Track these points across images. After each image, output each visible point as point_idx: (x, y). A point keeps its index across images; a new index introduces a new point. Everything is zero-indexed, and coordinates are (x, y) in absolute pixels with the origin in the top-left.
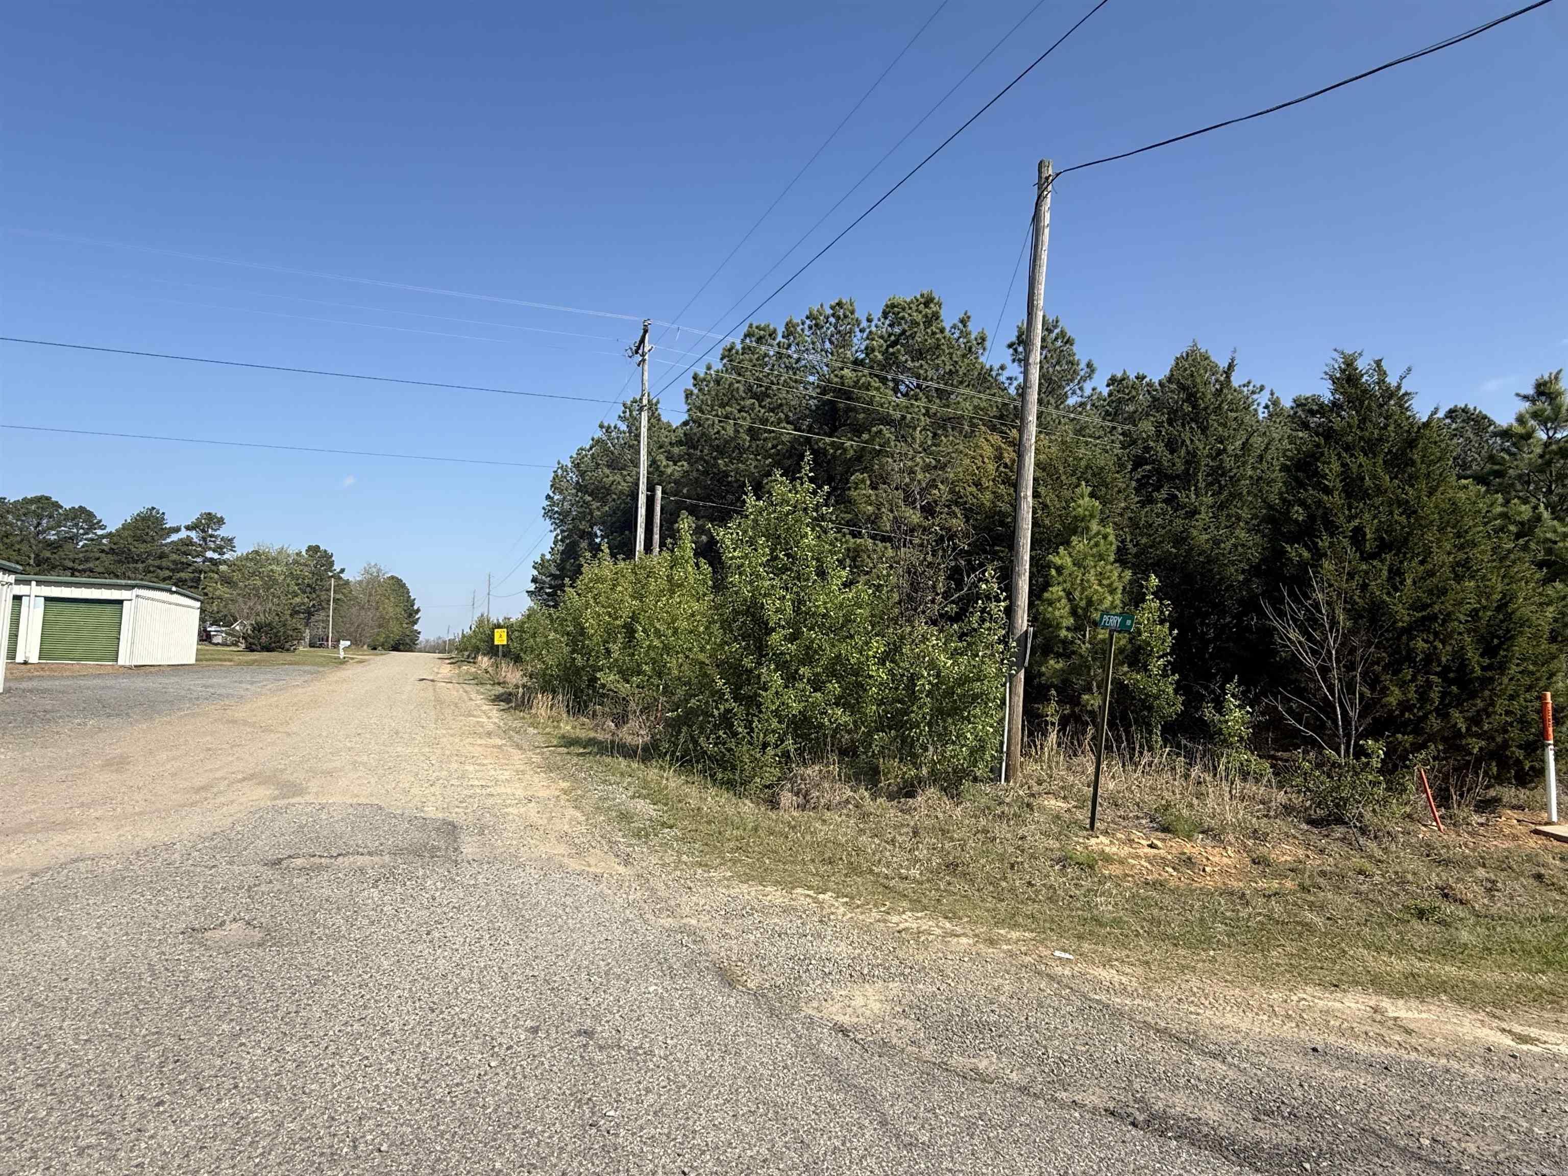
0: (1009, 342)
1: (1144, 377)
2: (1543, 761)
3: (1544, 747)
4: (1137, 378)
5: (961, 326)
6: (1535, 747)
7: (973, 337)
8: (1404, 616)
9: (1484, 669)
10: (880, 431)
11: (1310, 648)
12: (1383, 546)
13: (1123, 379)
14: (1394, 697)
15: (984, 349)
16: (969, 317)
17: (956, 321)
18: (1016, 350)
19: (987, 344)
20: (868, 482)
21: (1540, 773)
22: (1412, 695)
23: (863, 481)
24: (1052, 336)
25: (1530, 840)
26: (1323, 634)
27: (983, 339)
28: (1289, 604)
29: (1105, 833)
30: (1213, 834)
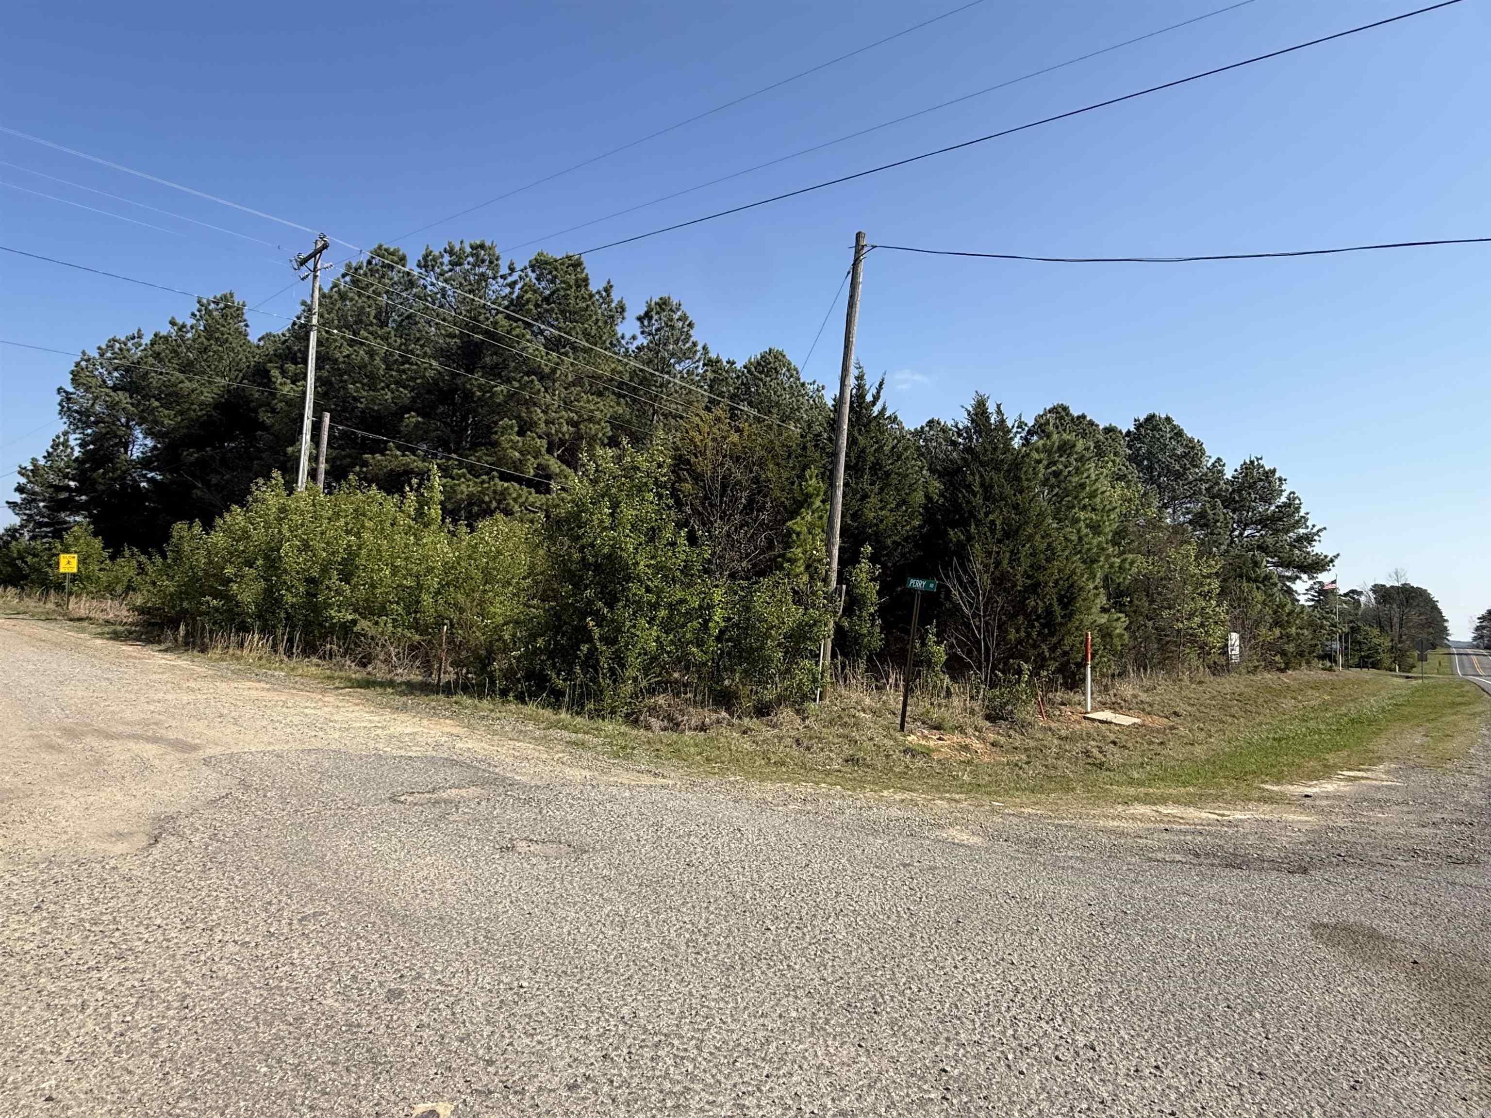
0: (638, 315)
1: (734, 363)
2: (1085, 675)
3: (1086, 665)
4: (728, 362)
5: (604, 294)
6: (1082, 665)
7: (613, 305)
8: (1021, 582)
9: (1062, 617)
10: (532, 381)
11: (968, 600)
12: (1007, 535)
13: (718, 362)
14: (1012, 636)
15: (623, 318)
16: (611, 287)
17: (601, 289)
18: (642, 323)
19: (626, 314)
20: (516, 429)
21: (1084, 680)
22: (1023, 634)
23: (512, 427)
24: (676, 317)
25: (1085, 723)
26: (977, 592)
27: (622, 309)
28: (957, 571)
29: (911, 732)
30: (961, 729)
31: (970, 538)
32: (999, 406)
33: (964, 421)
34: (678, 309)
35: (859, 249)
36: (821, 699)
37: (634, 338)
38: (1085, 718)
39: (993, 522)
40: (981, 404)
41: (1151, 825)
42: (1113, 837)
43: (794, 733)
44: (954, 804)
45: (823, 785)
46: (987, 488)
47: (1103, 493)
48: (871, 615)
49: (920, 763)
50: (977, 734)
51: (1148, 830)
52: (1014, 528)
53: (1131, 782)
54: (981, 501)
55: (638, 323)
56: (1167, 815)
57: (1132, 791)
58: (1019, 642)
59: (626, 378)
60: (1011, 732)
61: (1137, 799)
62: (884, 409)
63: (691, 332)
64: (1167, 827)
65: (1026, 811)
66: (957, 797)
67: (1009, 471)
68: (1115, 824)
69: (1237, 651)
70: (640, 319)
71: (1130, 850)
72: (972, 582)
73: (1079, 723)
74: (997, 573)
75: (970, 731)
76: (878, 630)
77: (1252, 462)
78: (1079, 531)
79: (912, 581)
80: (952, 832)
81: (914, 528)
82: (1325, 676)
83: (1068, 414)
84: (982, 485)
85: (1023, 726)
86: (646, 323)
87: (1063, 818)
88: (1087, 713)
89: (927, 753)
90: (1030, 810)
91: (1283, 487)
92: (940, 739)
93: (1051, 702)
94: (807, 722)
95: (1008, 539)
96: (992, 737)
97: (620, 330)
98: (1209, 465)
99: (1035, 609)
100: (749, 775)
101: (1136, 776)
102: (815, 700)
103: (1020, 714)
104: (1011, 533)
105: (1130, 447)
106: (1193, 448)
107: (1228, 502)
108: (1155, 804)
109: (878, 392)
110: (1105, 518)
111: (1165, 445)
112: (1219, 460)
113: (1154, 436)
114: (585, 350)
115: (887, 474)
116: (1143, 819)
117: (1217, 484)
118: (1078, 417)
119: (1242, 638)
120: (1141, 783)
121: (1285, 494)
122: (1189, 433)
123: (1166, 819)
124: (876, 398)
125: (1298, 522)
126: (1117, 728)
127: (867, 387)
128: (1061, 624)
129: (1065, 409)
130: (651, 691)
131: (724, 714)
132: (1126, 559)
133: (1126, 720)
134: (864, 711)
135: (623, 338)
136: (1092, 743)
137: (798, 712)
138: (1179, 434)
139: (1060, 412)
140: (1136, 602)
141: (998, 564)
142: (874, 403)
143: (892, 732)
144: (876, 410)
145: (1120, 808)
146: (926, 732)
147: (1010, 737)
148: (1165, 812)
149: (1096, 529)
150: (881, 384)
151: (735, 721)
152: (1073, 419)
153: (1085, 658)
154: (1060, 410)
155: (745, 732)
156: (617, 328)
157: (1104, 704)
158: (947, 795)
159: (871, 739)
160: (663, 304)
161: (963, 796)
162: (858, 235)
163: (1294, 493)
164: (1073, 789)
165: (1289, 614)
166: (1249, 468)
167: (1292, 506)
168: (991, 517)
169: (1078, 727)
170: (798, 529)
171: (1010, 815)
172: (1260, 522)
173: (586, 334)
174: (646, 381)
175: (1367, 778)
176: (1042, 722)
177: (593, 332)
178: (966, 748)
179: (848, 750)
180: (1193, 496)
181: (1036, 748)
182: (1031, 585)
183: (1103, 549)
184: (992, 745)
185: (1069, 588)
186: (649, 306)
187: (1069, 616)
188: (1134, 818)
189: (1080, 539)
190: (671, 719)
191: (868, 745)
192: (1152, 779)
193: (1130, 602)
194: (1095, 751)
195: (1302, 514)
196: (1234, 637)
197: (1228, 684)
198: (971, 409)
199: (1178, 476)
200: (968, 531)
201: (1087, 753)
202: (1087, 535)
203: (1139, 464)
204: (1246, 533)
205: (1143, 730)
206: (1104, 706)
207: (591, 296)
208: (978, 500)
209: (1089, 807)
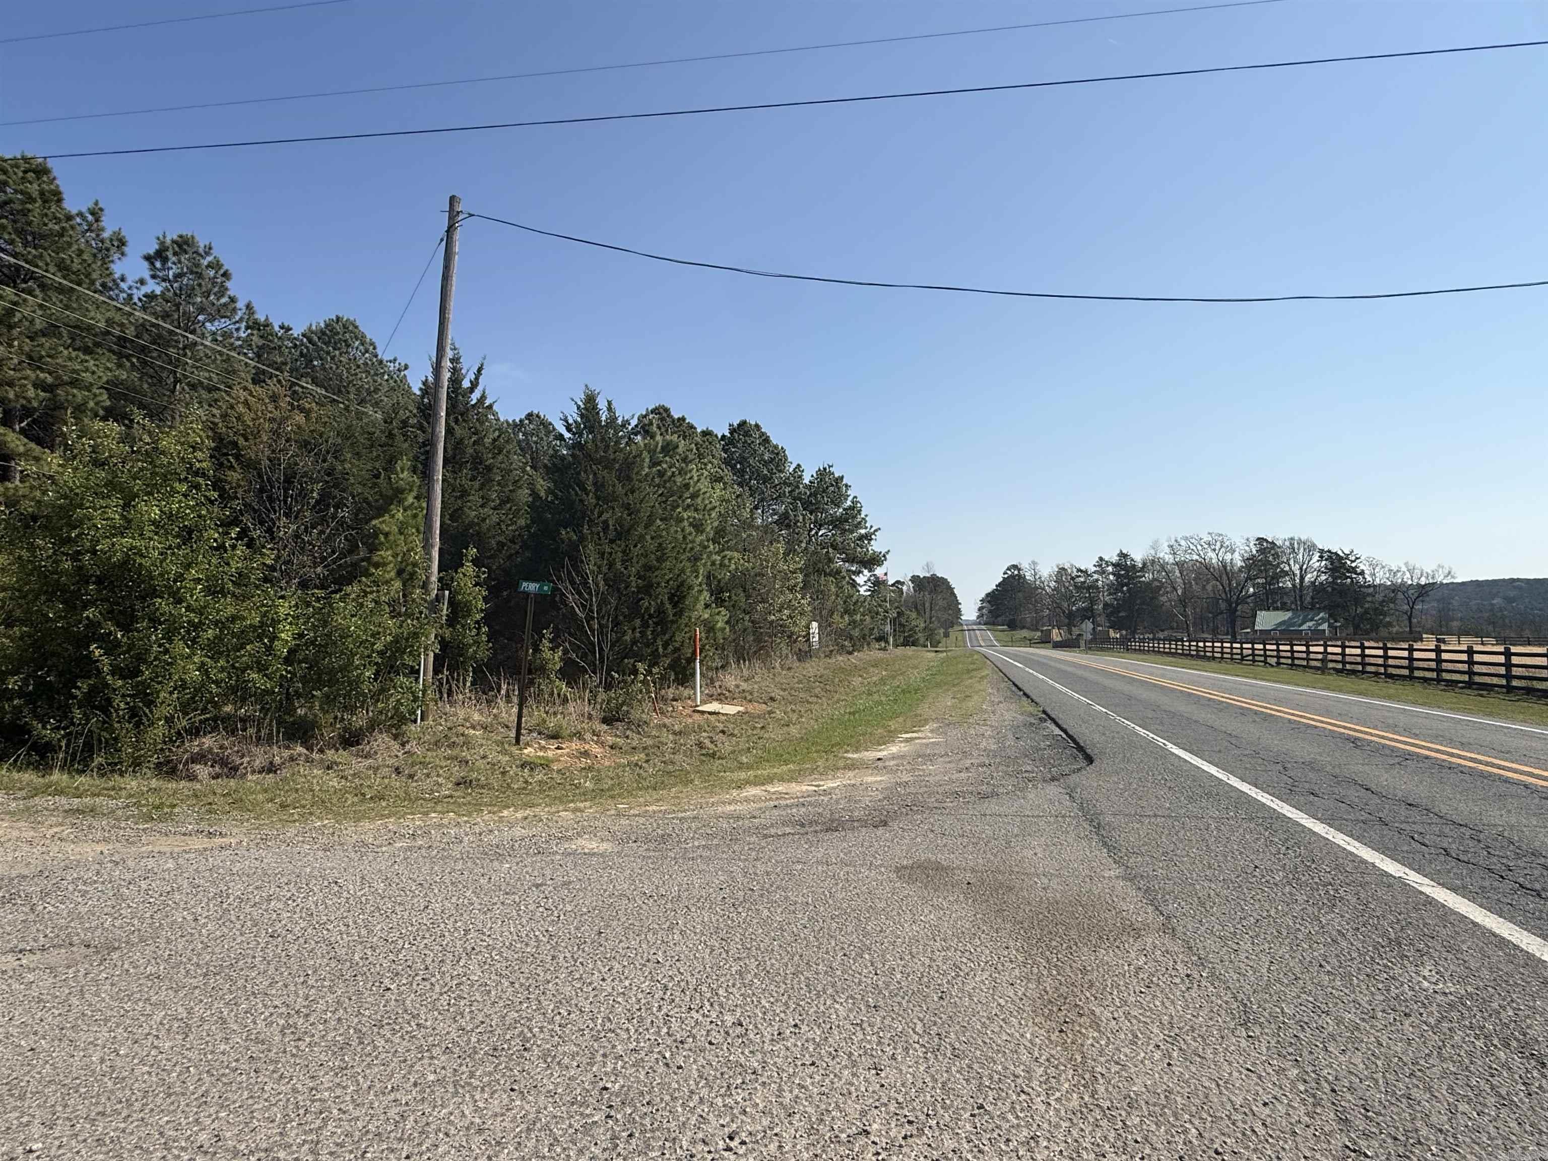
0: (145, 253)
1: (289, 329)
2: (694, 669)
3: (695, 659)
4: (282, 327)
5: (90, 218)
6: (692, 660)
7: (105, 235)
8: (634, 582)
9: (673, 615)
11: (581, 603)
13: (267, 325)
15: (123, 254)
17: (84, 209)
18: (152, 264)
19: (126, 249)
21: (693, 675)
24: (205, 262)
25: (697, 716)
26: (590, 594)
27: (121, 243)
28: (569, 573)
29: (528, 744)
30: (579, 735)
31: (582, 539)
32: (609, 403)
33: (574, 416)
34: (207, 253)
35: (453, 214)
36: (422, 720)
37: (142, 282)
38: (694, 711)
39: (605, 522)
40: (591, 400)
41: (763, 805)
42: (731, 821)
43: (390, 762)
44: (579, 814)
45: (433, 815)
46: (599, 486)
47: (705, 493)
48: (477, 622)
49: (539, 776)
50: (595, 738)
51: (760, 809)
52: (626, 528)
53: (741, 767)
54: (594, 501)
55: (146, 264)
56: (774, 793)
57: (743, 775)
58: (634, 642)
59: (130, 332)
60: (628, 733)
61: (748, 782)
62: (483, 397)
63: (228, 284)
64: (776, 803)
65: (650, 808)
66: (582, 805)
67: (620, 470)
68: (732, 808)
69: (816, 639)
70: (148, 258)
71: (747, 831)
72: (585, 583)
73: (690, 716)
74: (611, 575)
75: (588, 736)
76: (484, 638)
77: (825, 469)
78: (683, 530)
79: (525, 584)
80: (580, 842)
81: (521, 528)
82: (880, 654)
83: (669, 416)
84: (595, 484)
85: (639, 726)
86: (158, 265)
87: (685, 811)
88: (697, 706)
89: (546, 765)
90: (654, 808)
91: (849, 493)
92: (558, 748)
93: (664, 699)
94: (408, 747)
95: (620, 539)
96: (610, 740)
97: (118, 269)
98: (791, 470)
99: (647, 609)
100: (340, 817)
101: (745, 760)
102: (415, 721)
103: (635, 714)
104: (623, 534)
105: (725, 451)
106: (777, 454)
107: (807, 505)
108: (763, 784)
109: (477, 378)
110: (707, 517)
111: (755, 451)
112: (799, 465)
113: (746, 442)
114: (61, 290)
115: (489, 469)
116: (756, 799)
117: (798, 487)
118: (679, 419)
119: (820, 627)
120: (749, 767)
121: (850, 498)
122: (774, 441)
123: (774, 797)
124: (474, 385)
125: (860, 523)
126: (724, 718)
127: (463, 371)
128: (673, 622)
129: (667, 410)
130: (195, 732)
131: (300, 749)
132: (726, 556)
133: (731, 709)
134: (474, 728)
135: (123, 279)
136: (703, 734)
137: (396, 737)
138: (766, 440)
139: (662, 412)
140: (734, 597)
141: (611, 565)
142: (472, 389)
143: (506, 746)
144: (474, 397)
145: (735, 793)
146: (543, 742)
147: (627, 737)
148: (773, 790)
149: (698, 527)
150: (480, 370)
151: (315, 756)
152: (673, 421)
153: (694, 652)
154: (661, 411)
155: (328, 768)
156: (112, 266)
157: (711, 696)
158: (572, 805)
159: (484, 757)
160: (183, 244)
161: (588, 804)
162: (452, 199)
163: (855, 497)
164: (692, 781)
165: (855, 603)
166: (823, 473)
167: (855, 509)
168: (604, 517)
169: (690, 720)
170: (387, 529)
171: (636, 816)
172: (832, 522)
173: (63, 267)
174: (162, 340)
175: (919, 738)
176: (656, 719)
177: (76, 266)
178: (586, 754)
179: (458, 772)
180: (779, 498)
181: (653, 746)
182: (644, 586)
183: (706, 547)
184: (611, 747)
185: (679, 587)
186: (162, 243)
187: (679, 614)
188: (747, 800)
189: (684, 538)
190: (223, 762)
191: (481, 763)
192: (759, 762)
193: (729, 597)
194: (707, 741)
195: (863, 516)
196: (815, 625)
197: (811, 668)
198: (580, 403)
199: (766, 480)
200: (581, 532)
201: (700, 745)
202: (690, 534)
203: (733, 467)
204: (820, 534)
205: (746, 717)
206: (711, 698)
207: (69, 218)
208: (591, 500)
209: (707, 796)
